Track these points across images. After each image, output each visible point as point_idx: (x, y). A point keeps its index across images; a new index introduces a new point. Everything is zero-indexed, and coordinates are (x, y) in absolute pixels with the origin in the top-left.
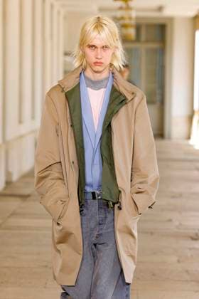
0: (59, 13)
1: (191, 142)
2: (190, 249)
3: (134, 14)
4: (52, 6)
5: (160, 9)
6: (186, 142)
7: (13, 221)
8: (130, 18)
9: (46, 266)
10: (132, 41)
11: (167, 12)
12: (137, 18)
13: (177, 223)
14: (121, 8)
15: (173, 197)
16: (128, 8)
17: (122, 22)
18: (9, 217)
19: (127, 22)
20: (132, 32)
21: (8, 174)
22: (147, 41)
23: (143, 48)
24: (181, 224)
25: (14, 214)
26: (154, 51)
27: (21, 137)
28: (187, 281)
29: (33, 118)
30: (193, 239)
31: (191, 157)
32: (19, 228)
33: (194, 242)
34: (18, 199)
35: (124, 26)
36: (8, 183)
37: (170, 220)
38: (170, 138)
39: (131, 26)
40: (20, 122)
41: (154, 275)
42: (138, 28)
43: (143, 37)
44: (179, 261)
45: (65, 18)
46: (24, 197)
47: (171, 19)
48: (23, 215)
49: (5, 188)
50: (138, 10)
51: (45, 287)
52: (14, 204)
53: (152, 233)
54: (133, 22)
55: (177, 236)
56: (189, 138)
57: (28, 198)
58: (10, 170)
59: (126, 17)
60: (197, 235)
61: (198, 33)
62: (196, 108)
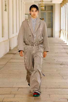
0: (23, 3)
1: (60, 38)
2: (60, 67)
3: (44, 3)
4: (21, 1)
5: (51, 1)
6: (59, 38)
7: (11, 61)
8: (43, 4)
9: (21, 73)
10: (44, 10)
11: (53, 2)
14: (40, 1)
15: (55, 53)
16: (42, 1)
17: (41, 5)
18: (10, 59)
19: (42, 5)
20: (44, 8)
21: (10, 48)
22: (48, 10)
23: (47, 12)
24: (57, 61)
25: (12, 59)
26: (50, 13)
28: (59, 76)
29: (17, 32)
31: (60, 42)
32: (13, 62)
33: (61, 65)
34: (13, 54)
35: (42, 6)
36: (10, 50)
37: (55, 60)
38: (54, 37)
40: (13, 33)
41: (50, 75)
42: (45, 7)
43: (47, 9)
44: (57, 71)
45: (25, 4)
46: (14, 54)
47: (54, 4)
48: (14, 59)
49: (9, 52)
50: (45, 2)
52: (12, 56)
53: (49, 63)
54: (44, 5)
55: (57, 64)
56: (60, 37)
57: (15, 54)
58: (11, 47)
59: (42, 4)
60: (62, 63)
61: (62, 8)
62: (61, 29)
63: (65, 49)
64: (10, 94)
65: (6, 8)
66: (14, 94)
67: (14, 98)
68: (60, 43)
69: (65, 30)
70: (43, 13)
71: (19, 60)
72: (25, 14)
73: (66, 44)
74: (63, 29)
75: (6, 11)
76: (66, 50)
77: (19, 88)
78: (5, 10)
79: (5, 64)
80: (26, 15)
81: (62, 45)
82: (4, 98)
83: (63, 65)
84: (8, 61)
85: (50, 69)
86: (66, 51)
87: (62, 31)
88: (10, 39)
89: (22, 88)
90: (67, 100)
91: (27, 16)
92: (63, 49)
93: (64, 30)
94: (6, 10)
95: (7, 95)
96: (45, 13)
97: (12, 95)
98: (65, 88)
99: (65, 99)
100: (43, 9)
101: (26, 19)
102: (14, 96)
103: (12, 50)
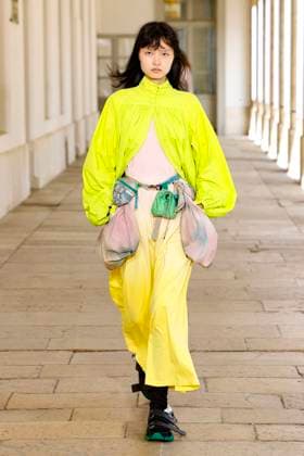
1: (250, 137)
2: (249, 263)
6: (244, 138)
7: (41, 235)
10: (176, 20)
13: (233, 234)
18: (35, 230)
20: (176, 8)
21: (34, 179)
22: (194, 20)
23: (190, 27)
24: (238, 235)
25: (41, 227)
26: (204, 31)
27: (48, 135)
28: (245, 300)
29: (62, 112)
30: (252, 251)
31: (248, 156)
32: (48, 243)
33: (254, 254)
34: (45, 209)
35: (168, 2)
36: (34, 190)
37: (226, 230)
40: (47, 118)
41: (207, 294)
42: (184, 5)
43: (190, 15)
44: (236, 278)
46: (53, 206)
48: (52, 228)
49: (30, 197)
51: (79, 311)
52: (42, 215)
55: (234, 248)
56: (247, 134)
57: (58, 207)
58: (36, 175)
60: (257, 246)
61: (254, 9)
62: (254, 98)
63: (267, 182)
64: (38, 377)
65: (15, 9)
66: (54, 378)
67: (54, 392)
68: (250, 160)
69: (268, 101)
71: (74, 234)
72: (99, 36)
73: (272, 165)
74: (260, 100)
75: (17, 22)
76: (276, 189)
77: (75, 351)
78: (11, 20)
79: (14, 248)
80: (101, 41)
81: (257, 169)
82: (13, 393)
83: (261, 254)
84: (25, 235)
86: (274, 194)
87: (254, 110)
88: (32, 142)
89: (86, 351)
90: (279, 399)
91: (106, 43)
92: (260, 184)
93: (264, 101)
94: (14, 18)
95: (23, 383)
97: (45, 381)
98: (273, 351)
99: (273, 394)
100: (175, 12)
101: (101, 54)
102: (56, 387)
103: (44, 188)
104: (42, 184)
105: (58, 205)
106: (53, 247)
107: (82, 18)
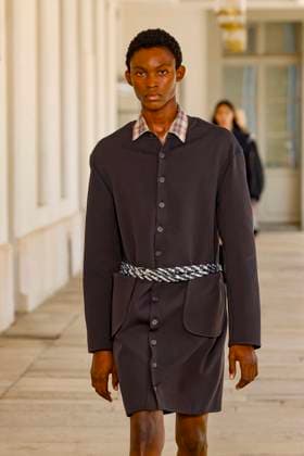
3: (243, 4)
7: (30, 384)
8: (238, 13)
12: (249, 12)
17: (222, 19)
18: (22, 376)
19: (231, 19)
20: (241, 37)
21: (20, 298)
22: (267, 54)
23: (261, 65)
25: (31, 370)
26: (284, 71)
29: (63, 195)
32: (42, 395)
35: (227, 26)
36: (20, 314)
39: (239, 26)
40: (40, 204)
42: (252, 31)
43: (261, 46)
45: (118, 14)
46: (50, 339)
48: (49, 372)
49: (14, 324)
52: (31, 352)
53: (282, 402)
54: (243, 19)
57: (57, 342)
58: (23, 290)
59: (230, 10)
70: (239, 70)
72: (121, 80)
84: (9, 384)
85: (289, 438)
88: (18, 240)
96: (250, 68)
103: (35, 312)
104: (32, 305)
105: (57, 337)
106: (48, 402)
107: (95, 51)
